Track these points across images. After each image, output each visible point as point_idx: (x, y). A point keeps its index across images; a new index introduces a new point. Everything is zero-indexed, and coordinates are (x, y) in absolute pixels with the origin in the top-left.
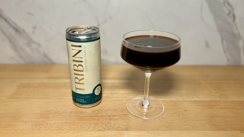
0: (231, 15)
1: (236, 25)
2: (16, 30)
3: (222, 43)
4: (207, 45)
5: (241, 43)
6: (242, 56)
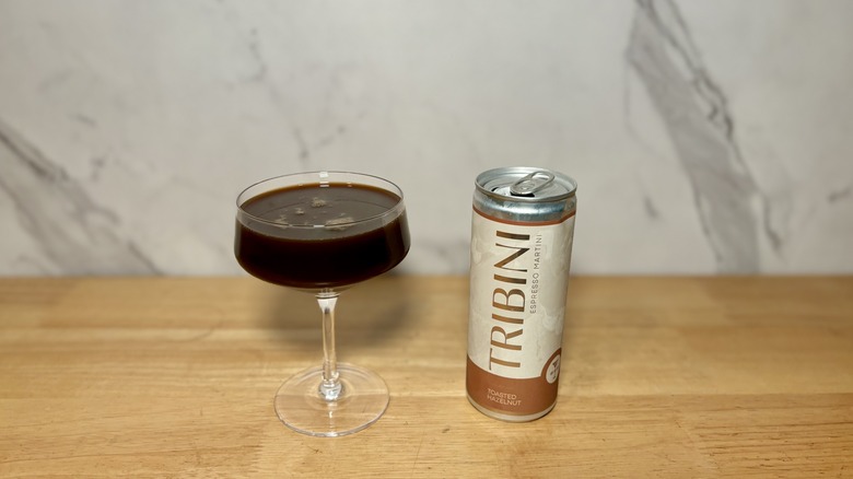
0: (720, 118)
1: (737, 149)
2: (40, 170)
3: (698, 203)
4: (652, 212)
5: (756, 205)
6: (764, 243)
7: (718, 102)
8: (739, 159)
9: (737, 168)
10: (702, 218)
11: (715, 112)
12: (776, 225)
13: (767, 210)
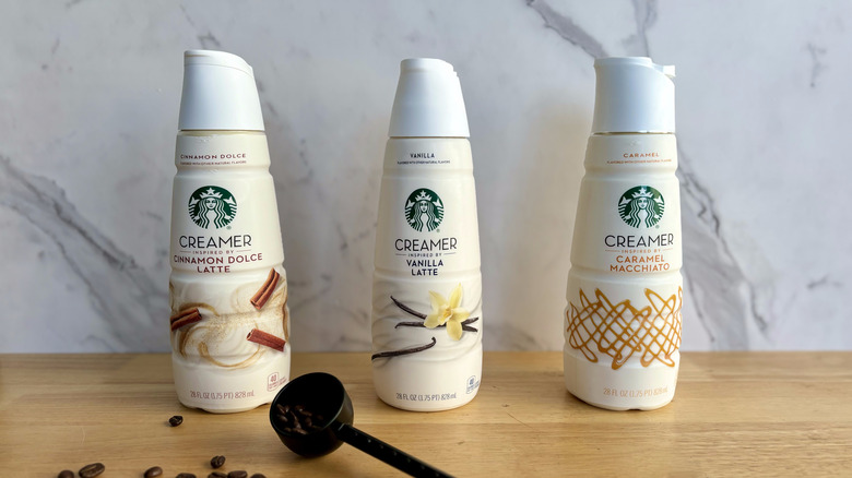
1: (724, 242)
3: (691, 289)
5: (743, 292)
6: (752, 325)
7: (706, 202)
8: (727, 251)
9: (725, 259)
10: (696, 304)
11: (704, 210)
12: (761, 310)
13: (753, 297)
